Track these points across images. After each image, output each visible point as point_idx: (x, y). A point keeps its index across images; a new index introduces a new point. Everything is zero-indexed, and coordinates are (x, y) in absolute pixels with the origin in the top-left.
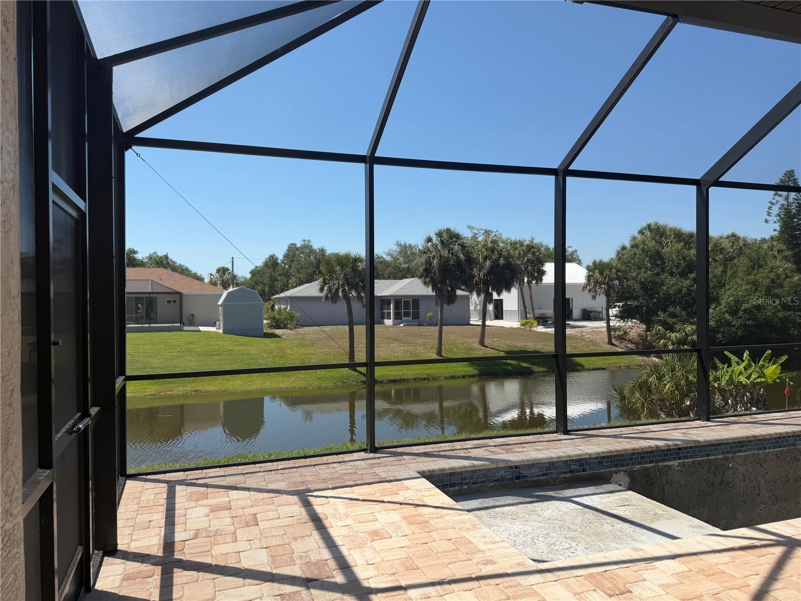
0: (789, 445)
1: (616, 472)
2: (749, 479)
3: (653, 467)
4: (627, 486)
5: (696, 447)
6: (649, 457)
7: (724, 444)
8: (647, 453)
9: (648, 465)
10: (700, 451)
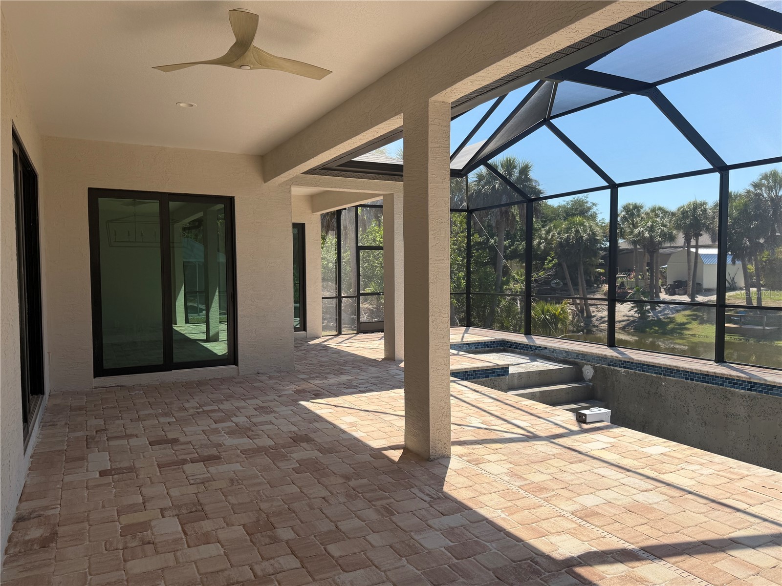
0: (717, 384)
1: (586, 364)
2: (679, 398)
3: (607, 367)
4: (592, 374)
5: (636, 363)
6: (604, 361)
7: (656, 367)
8: (603, 359)
9: (604, 366)
10: (638, 367)
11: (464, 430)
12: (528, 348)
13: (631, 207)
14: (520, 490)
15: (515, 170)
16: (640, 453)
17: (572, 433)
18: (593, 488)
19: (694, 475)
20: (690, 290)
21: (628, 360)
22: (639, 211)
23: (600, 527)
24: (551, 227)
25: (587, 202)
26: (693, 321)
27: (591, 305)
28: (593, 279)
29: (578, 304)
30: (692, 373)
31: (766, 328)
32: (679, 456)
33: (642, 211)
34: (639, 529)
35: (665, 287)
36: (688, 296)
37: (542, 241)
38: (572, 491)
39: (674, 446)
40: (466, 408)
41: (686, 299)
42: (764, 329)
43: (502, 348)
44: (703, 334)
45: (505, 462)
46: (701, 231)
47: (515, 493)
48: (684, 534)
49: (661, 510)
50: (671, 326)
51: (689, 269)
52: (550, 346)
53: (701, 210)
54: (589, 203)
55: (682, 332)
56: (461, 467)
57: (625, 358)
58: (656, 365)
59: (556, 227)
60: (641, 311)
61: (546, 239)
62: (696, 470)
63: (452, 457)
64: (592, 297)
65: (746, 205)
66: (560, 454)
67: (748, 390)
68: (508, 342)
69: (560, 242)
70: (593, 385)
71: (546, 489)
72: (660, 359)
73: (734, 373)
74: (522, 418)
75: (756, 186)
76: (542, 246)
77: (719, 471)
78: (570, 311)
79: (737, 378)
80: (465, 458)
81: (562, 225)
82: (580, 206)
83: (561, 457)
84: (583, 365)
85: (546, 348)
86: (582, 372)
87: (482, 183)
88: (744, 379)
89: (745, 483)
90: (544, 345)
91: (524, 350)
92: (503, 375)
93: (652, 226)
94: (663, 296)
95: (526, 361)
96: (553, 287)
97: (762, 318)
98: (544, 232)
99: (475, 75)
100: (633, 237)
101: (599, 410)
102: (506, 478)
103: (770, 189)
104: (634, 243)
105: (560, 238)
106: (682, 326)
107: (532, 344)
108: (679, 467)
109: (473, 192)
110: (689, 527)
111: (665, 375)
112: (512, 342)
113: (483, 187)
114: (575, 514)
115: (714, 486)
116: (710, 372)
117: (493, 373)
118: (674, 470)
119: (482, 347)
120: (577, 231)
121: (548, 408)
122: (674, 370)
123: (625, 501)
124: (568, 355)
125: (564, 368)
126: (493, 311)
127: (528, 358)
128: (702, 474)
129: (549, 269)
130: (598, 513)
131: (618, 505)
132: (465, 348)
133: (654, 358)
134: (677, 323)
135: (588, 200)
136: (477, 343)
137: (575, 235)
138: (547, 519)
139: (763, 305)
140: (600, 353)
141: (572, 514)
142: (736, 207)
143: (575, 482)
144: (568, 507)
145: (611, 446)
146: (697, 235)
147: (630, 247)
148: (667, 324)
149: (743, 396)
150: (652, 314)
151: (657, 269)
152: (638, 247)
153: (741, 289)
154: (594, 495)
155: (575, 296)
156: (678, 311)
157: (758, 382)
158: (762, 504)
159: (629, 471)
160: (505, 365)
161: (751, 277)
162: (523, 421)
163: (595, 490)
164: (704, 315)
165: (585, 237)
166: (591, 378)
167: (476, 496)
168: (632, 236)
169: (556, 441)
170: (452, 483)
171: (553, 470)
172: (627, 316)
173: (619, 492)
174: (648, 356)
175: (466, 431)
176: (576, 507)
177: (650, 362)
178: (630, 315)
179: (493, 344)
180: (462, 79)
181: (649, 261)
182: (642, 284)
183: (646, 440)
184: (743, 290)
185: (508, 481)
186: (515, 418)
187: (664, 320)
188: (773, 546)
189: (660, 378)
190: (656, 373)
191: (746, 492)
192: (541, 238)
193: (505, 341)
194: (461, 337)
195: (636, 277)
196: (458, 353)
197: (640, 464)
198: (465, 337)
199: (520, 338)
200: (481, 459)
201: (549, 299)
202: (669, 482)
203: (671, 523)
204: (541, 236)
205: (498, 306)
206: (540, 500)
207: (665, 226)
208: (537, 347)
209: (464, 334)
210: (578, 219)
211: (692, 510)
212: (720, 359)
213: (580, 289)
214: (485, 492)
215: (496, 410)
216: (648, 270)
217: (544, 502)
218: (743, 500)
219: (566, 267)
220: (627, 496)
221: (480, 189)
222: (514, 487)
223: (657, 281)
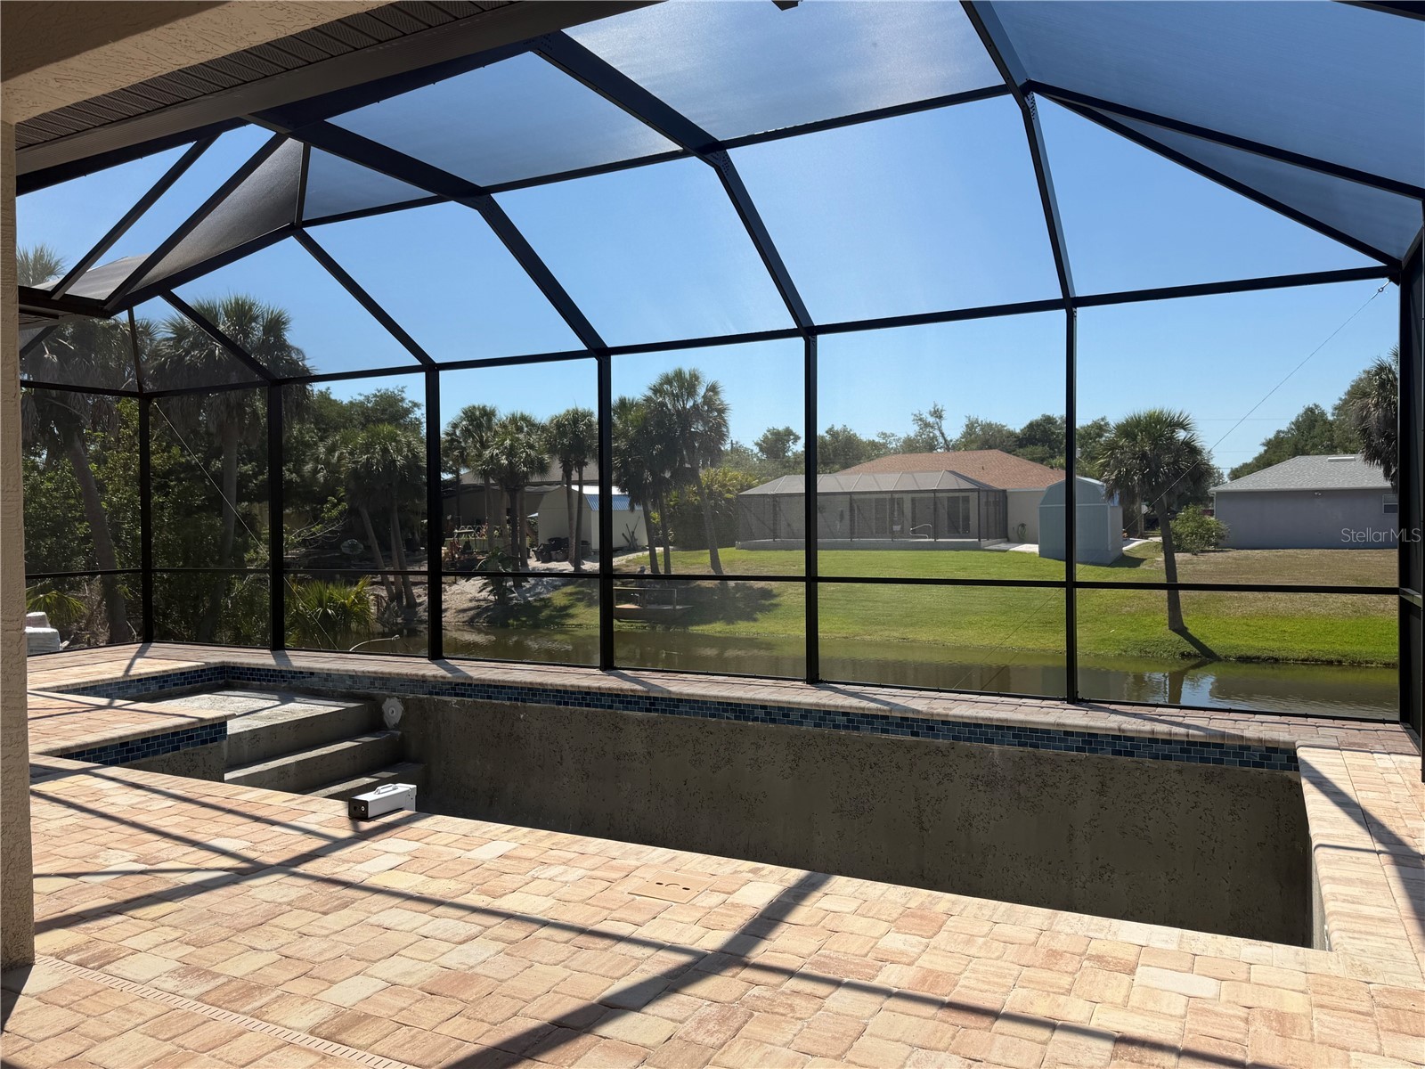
1: (390, 697)
2: (548, 739)
3: (427, 698)
4: (400, 715)
5: (476, 685)
6: (422, 687)
7: (510, 688)
8: (420, 682)
9: (421, 696)
10: (480, 691)
11: (87, 886)
12: (277, 676)
13: (478, 413)
14: (200, 1004)
15: (253, 324)
16: (463, 863)
17: (338, 844)
18: (363, 959)
19: (553, 886)
20: (573, 553)
21: (463, 681)
22: (490, 420)
23: (365, 1048)
24: (337, 441)
25: (403, 400)
26: (579, 604)
27: (416, 584)
28: (417, 537)
29: (392, 583)
30: (566, 692)
31: (678, 607)
32: (532, 854)
33: (495, 420)
34: (445, 1029)
35: (535, 549)
36: (571, 562)
37: (319, 467)
38: (319, 978)
39: (525, 836)
40: (104, 832)
41: (567, 567)
42: (674, 610)
43: (221, 682)
44: (593, 623)
45: (175, 943)
46: (585, 457)
47: (186, 1016)
48: (525, 1016)
49: (491, 975)
50: (545, 613)
51: (571, 519)
52: (320, 669)
53: (584, 425)
54: (407, 401)
55: (563, 621)
56: (56, 984)
57: (458, 677)
58: (510, 685)
59: (345, 442)
60: (499, 590)
61: (327, 464)
62: (556, 876)
63: (36, 962)
64: (417, 569)
65: (645, 419)
66: (304, 898)
67: (648, 710)
68: (233, 668)
69: (355, 470)
70: (402, 735)
71: (260, 988)
72: (516, 673)
73: (627, 685)
74: (235, 832)
75: (656, 390)
76: (321, 476)
77: (593, 870)
78: (372, 597)
79: (630, 693)
80: (73, 958)
81: (356, 438)
82: (391, 406)
83: (305, 904)
84: (384, 698)
85: (312, 674)
86: (381, 713)
87: (186, 343)
88: (640, 694)
89: (632, 884)
90: (309, 668)
91: (269, 681)
92: (213, 740)
93: (512, 446)
94: (534, 563)
95: (271, 703)
96: (344, 554)
97: (672, 592)
98: (322, 450)
99: (62, 63)
100: (482, 465)
101: (394, 789)
102: (170, 984)
103: (676, 397)
104: (485, 474)
105: (354, 463)
106: (563, 612)
107: (284, 668)
108: (528, 877)
109: (166, 360)
110: (535, 998)
111: (524, 701)
112: (243, 668)
113: (188, 353)
114: (317, 1031)
115: (582, 901)
116: (593, 688)
117: (191, 738)
118: (520, 884)
119: (175, 685)
120: (385, 451)
121: (294, 799)
122: (538, 690)
123: (424, 972)
124: (354, 682)
125: (347, 708)
126: (216, 607)
127: (276, 697)
128: (567, 882)
129: (331, 520)
130: (367, 1016)
131: (410, 987)
132: (135, 690)
133: (506, 673)
134: (555, 608)
135: (404, 395)
136: (162, 677)
137: (382, 456)
138: (251, 1062)
139: (673, 573)
140: (414, 672)
141: (311, 1033)
142: (632, 422)
143: (328, 955)
144: (302, 1018)
145: (410, 858)
146: (581, 465)
147: (479, 481)
148: (539, 610)
149: (640, 722)
150: (516, 594)
151: (522, 520)
152: (492, 481)
153: (644, 549)
154: (363, 975)
155: (387, 569)
156: (556, 588)
157: (660, 696)
158: (655, 918)
159: (439, 903)
160: (217, 718)
161: (657, 530)
162: (236, 838)
163: (366, 964)
164: (593, 592)
165: (400, 461)
166: (397, 722)
167: (82, 1049)
168: (480, 463)
169: (301, 869)
170: (23, 1032)
171: (284, 937)
172: (477, 601)
173: (414, 957)
174: (496, 671)
175: (91, 888)
176: (324, 1012)
177: (499, 681)
178: (481, 598)
179: (200, 676)
180: (30, 68)
181: (509, 507)
182: (499, 543)
183: (477, 834)
184: (646, 550)
185: (174, 989)
186: (218, 835)
187: (535, 604)
188: (668, 995)
189: (517, 707)
190: (509, 699)
191: (633, 900)
192: (317, 460)
193: (229, 667)
194: (124, 667)
195: (489, 532)
196: (110, 703)
197: (460, 886)
198: (135, 666)
199: (262, 658)
200: (114, 950)
201: (338, 576)
202: (510, 912)
203: (505, 999)
204: (318, 457)
205: (227, 596)
206: (242, 1017)
207: (531, 447)
208: (295, 672)
209: (133, 660)
210: (386, 428)
211: (545, 961)
212: (608, 665)
213: (394, 553)
214: (107, 1032)
215: (177, 825)
216: (508, 522)
217: (253, 1019)
218: (627, 917)
219: (367, 516)
220: (429, 961)
221: (180, 355)
222: (186, 1001)
223: (523, 540)
